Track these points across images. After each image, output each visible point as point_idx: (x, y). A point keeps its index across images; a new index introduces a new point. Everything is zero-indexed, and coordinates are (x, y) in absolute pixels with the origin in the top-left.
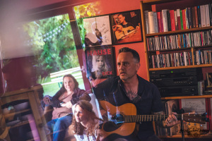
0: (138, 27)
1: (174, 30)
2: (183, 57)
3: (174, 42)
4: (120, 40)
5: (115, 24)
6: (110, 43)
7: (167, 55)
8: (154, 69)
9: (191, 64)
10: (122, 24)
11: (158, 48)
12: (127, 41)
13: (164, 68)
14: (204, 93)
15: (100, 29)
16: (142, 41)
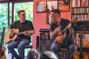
0: (68, 6)
4: (61, 10)
5: (59, 4)
7: (79, 15)
12: (63, 11)
15: (53, 6)
16: (69, 11)
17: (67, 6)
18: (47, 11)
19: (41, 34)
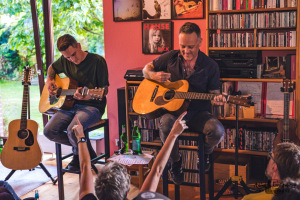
0: (200, 3)
1: (238, 9)
2: (245, 38)
3: (237, 21)
4: (180, 15)
6: (169, 17)
7: (229, 35)
8: (214, 48)
9: (253, 46)
11: (219, 27)
12: (187, 16)
13: (225, 48)
14: (262, 77)
16: (204, 17)
17: (197, 3)
18: (142, 16)
19: (129, 85)
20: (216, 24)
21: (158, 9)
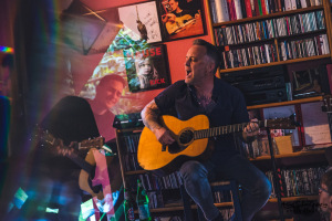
0: (198, 15)
1: (250, 16)
2: (264, 52)
3: (251, 32)
4: (174, 34)
5: (164, 13)
6: (159, 39)
7: (243, 50)
8: (227, 70)
9: (276, 60)
10: (174, 12)
11: (230, 42)
12: (183, 35)
13: (240, 68)
14: (294, 98)
15: (143, 22)
16: (205, 33)
17: (193, 16)
20: (225, 39)
21: (143, 31)
